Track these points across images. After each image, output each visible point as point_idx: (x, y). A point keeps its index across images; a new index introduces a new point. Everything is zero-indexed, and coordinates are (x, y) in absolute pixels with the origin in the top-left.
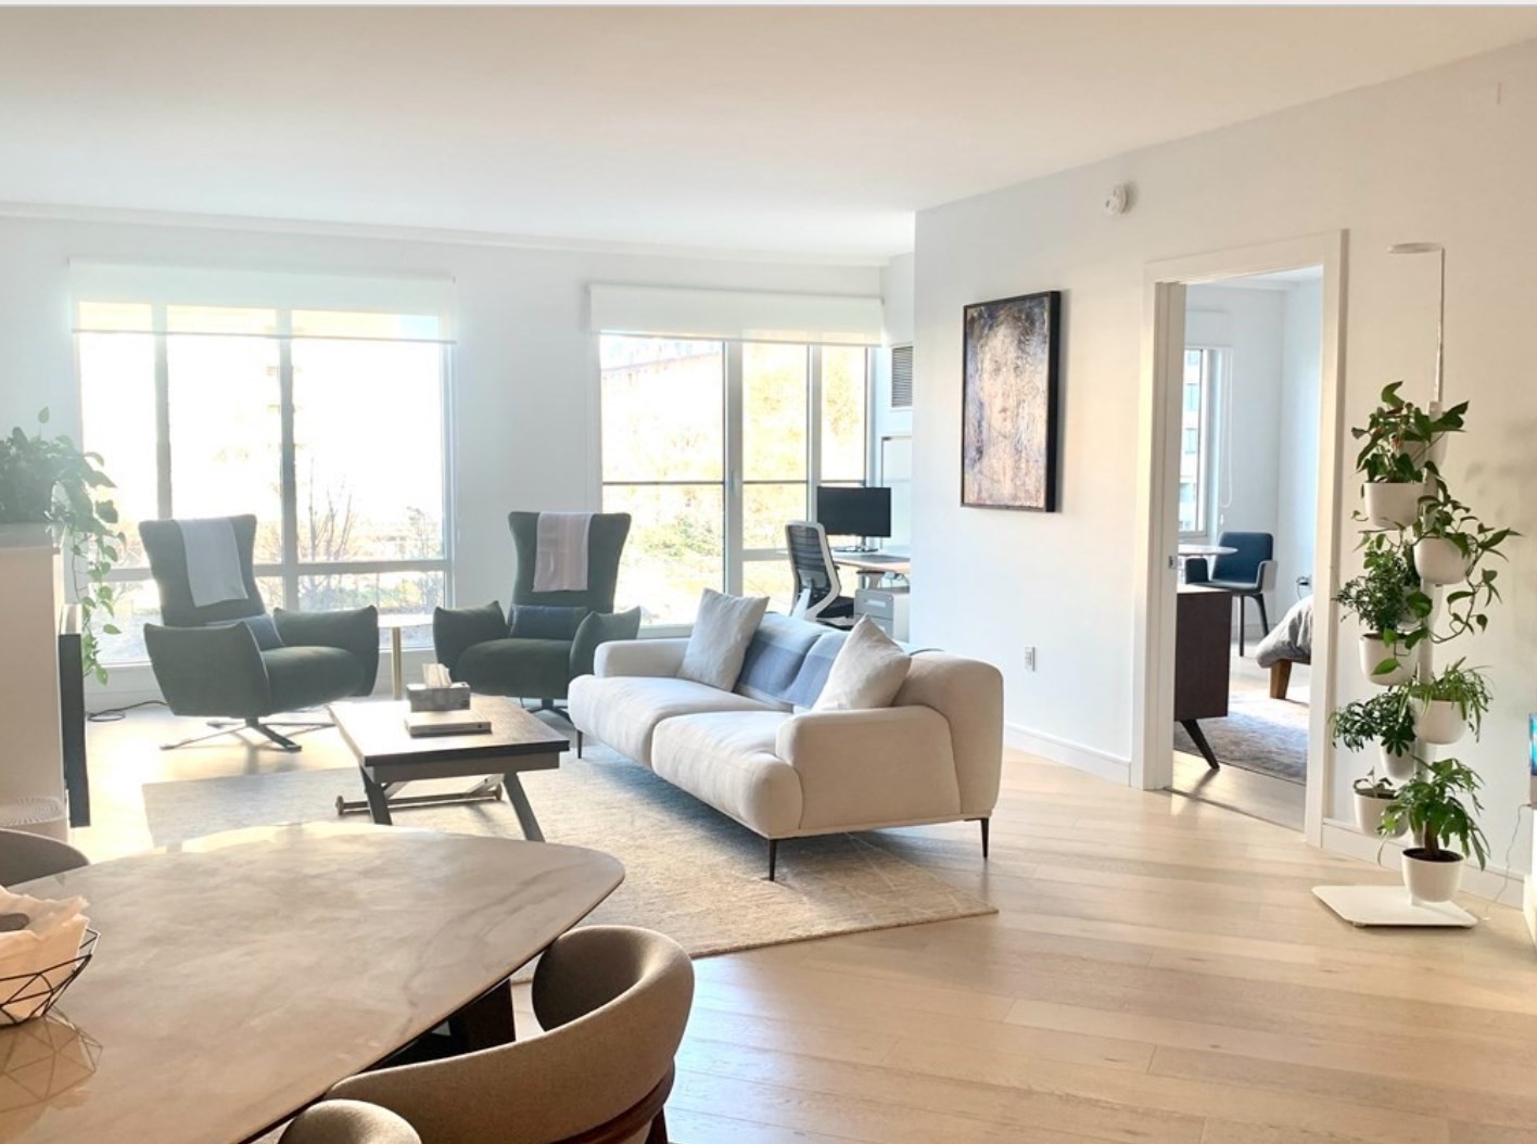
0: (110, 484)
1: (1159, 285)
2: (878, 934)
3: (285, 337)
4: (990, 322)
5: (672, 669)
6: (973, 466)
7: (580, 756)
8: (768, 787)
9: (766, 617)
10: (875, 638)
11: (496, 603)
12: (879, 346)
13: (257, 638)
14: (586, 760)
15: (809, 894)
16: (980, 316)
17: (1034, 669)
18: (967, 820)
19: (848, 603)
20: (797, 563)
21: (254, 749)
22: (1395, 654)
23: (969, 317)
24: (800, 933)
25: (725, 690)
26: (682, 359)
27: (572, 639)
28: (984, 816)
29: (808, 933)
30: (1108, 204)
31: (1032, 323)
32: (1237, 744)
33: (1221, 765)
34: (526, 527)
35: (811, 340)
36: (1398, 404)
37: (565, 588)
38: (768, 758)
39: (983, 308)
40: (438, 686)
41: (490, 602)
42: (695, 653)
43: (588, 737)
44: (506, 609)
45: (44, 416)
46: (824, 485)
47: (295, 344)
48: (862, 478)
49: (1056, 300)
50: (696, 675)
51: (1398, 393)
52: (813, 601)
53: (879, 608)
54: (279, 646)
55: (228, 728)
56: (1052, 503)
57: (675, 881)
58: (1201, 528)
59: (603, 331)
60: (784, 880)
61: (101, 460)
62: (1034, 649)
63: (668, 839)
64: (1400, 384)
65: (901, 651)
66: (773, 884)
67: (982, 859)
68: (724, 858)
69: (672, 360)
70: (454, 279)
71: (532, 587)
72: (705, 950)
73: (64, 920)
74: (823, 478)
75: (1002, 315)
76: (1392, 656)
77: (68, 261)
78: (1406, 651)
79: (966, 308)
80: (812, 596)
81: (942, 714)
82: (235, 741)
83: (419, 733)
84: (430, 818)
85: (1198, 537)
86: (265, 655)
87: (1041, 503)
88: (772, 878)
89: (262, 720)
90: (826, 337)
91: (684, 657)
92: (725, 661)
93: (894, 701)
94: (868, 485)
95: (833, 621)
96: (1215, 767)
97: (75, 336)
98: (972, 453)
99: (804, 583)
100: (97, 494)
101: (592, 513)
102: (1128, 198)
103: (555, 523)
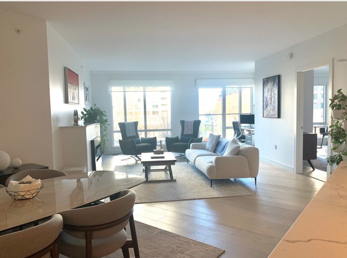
0: (106, 116)
1: (298, 72)
2: (227, 198)
3: (144, 91)
4: (267, 81)
5: (204, 148)
6: (265, 110)
7: (188, 163)
8: (210, 169)
9: (220, 139)
10: (234, 142)
11: (178, 136)
12: (253, 87)
13: (136, 142)
14: (189, 164)
15: (217, 190)
16: (266, 80)
17: (276, 149)
18: (252, 178)
19: (244, 137)
20: (235, 129)
21: (137, 161)
22: (338, 146)
23: (264, 81)
24: (212, 197)
25: (212, 152)
26: (234, 93)
27: (188, 143)
28: (255, 177)
29: (213, 197)
30: (288, 57)
31: (275, 81)
32: (321, 165)
33: (315, 169)
34: (183, 123)
35: (239, 87)
36: (341, 93)
37: (189, 134)
38: (211, 164)
39: (266, 79)
40: (158, 150)
41: (177, 136)
42: (208, 145)
43: (189, 160)
44: (179, 137)
45: (95, 105)
46: (242, 114)
47: (146, 92)
48: (250, 113)
49: (279, 77)
50: (207, 149)
51: (341, 91)
52: (237, 136)
53: (249, 137)
54: (141, 143)
55: (133, 157)
56: (279, 116)
57: (193, 186)
58: (324, 122)
59: (199, 88)
60: (214, 187)
61: (105, 112)
62: (276, 145)
63: (196, 179)
64: (341, 89)
65: (239, 145)
66: (211, 188)
67: (255, 185)
68: (204, 182)
69: (232, 93)
70: (172, 80)
71: (183, 133)
72: (193, 199)
73: (36, 183)
74: (242, 113)
75: (269, 80)
76: (337, 146)
77: (109, 80)
78: (340, 145)
79: (263, 79)
80: (237, 135)
81: (246, 157)
82: (134, 159)
83: (152, 158)
84: (157, 173)
85: (324, 123)
86: (137, 145)
87: (277, 116)
88: (211, 187)
89: (138, 156)
90: (242, 86)
91: (206, 146)
92: (212, 147)
93: (237, 154)
94: (251, 114)
95: (242, 140)
96: (314, 170)
97: (111, 92)
98: (265, 107)
99: (236, 133)
100: (105, 118)
101: (194, 120)
102: (292, 56)
103: (187, 122)
